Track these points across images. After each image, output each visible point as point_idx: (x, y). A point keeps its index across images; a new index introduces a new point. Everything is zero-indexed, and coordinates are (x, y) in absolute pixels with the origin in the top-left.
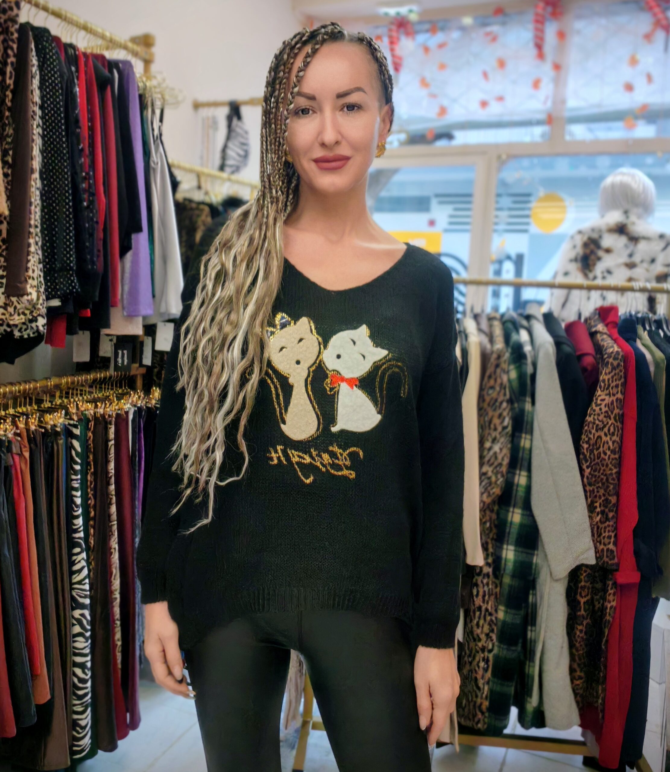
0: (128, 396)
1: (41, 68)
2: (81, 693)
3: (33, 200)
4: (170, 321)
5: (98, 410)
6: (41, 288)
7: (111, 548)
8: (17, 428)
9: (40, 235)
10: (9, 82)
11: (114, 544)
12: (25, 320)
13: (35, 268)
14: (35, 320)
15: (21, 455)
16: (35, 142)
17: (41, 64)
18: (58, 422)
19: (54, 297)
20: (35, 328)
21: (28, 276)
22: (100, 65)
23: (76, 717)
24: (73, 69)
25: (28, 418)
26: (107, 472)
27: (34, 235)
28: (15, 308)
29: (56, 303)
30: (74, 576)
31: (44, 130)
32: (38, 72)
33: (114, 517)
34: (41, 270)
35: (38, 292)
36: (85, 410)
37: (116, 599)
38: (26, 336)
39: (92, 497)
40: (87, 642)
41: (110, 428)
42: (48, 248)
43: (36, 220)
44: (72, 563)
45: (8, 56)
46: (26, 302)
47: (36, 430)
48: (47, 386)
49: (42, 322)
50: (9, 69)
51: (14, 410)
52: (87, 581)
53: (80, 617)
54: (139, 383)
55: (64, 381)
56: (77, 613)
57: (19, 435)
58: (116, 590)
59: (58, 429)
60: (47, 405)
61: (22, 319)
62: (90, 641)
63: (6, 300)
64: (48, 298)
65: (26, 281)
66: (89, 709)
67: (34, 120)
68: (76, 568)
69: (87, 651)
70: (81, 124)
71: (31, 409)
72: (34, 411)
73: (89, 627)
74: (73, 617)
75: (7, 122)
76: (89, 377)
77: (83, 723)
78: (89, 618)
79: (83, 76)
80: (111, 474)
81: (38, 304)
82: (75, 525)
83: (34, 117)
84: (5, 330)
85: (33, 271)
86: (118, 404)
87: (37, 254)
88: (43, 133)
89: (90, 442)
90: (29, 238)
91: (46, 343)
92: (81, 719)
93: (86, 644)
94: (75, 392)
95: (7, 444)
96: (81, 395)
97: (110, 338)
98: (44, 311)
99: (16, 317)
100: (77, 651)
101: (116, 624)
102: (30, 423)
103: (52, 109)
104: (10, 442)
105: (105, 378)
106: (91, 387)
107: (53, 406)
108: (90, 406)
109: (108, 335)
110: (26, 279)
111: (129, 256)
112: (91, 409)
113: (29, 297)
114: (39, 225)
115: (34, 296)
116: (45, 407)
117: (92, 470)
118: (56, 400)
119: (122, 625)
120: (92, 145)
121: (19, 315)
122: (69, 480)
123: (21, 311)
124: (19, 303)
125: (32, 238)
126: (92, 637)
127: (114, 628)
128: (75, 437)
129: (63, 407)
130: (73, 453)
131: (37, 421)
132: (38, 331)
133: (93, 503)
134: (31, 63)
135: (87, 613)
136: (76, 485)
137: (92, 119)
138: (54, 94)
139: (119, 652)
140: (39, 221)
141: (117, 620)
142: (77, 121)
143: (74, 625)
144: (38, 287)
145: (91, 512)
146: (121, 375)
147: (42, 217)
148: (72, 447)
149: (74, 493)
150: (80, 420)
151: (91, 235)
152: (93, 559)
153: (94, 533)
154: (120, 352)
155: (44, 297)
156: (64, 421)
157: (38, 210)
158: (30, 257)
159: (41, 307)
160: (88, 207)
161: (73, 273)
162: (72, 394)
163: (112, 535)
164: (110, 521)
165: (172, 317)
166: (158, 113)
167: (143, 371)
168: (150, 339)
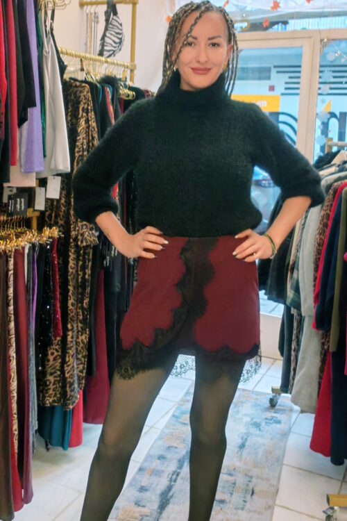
0: (24, 235)
4: (58, 175)
7: (10, 357)
11: (13, 353)
26: (7, 296)
33: (13, 331)
37: (14, 397)
41: (10, 261)
54: (35, 223)
58: (14, 390)
80: (10, 298)
86: (16, 241)
97: (11, 189)
101: (14, 417)
111: (25, 125)
119: (18, 417)
127: (12, 420)
139: (16, 440)
141: (15, 414)
146: (20, 218)
163: (11, 346)
164: (9, 335)
165: (59, 172)
166: (49, 13)
167: (37, 214)
168: (43, 189)
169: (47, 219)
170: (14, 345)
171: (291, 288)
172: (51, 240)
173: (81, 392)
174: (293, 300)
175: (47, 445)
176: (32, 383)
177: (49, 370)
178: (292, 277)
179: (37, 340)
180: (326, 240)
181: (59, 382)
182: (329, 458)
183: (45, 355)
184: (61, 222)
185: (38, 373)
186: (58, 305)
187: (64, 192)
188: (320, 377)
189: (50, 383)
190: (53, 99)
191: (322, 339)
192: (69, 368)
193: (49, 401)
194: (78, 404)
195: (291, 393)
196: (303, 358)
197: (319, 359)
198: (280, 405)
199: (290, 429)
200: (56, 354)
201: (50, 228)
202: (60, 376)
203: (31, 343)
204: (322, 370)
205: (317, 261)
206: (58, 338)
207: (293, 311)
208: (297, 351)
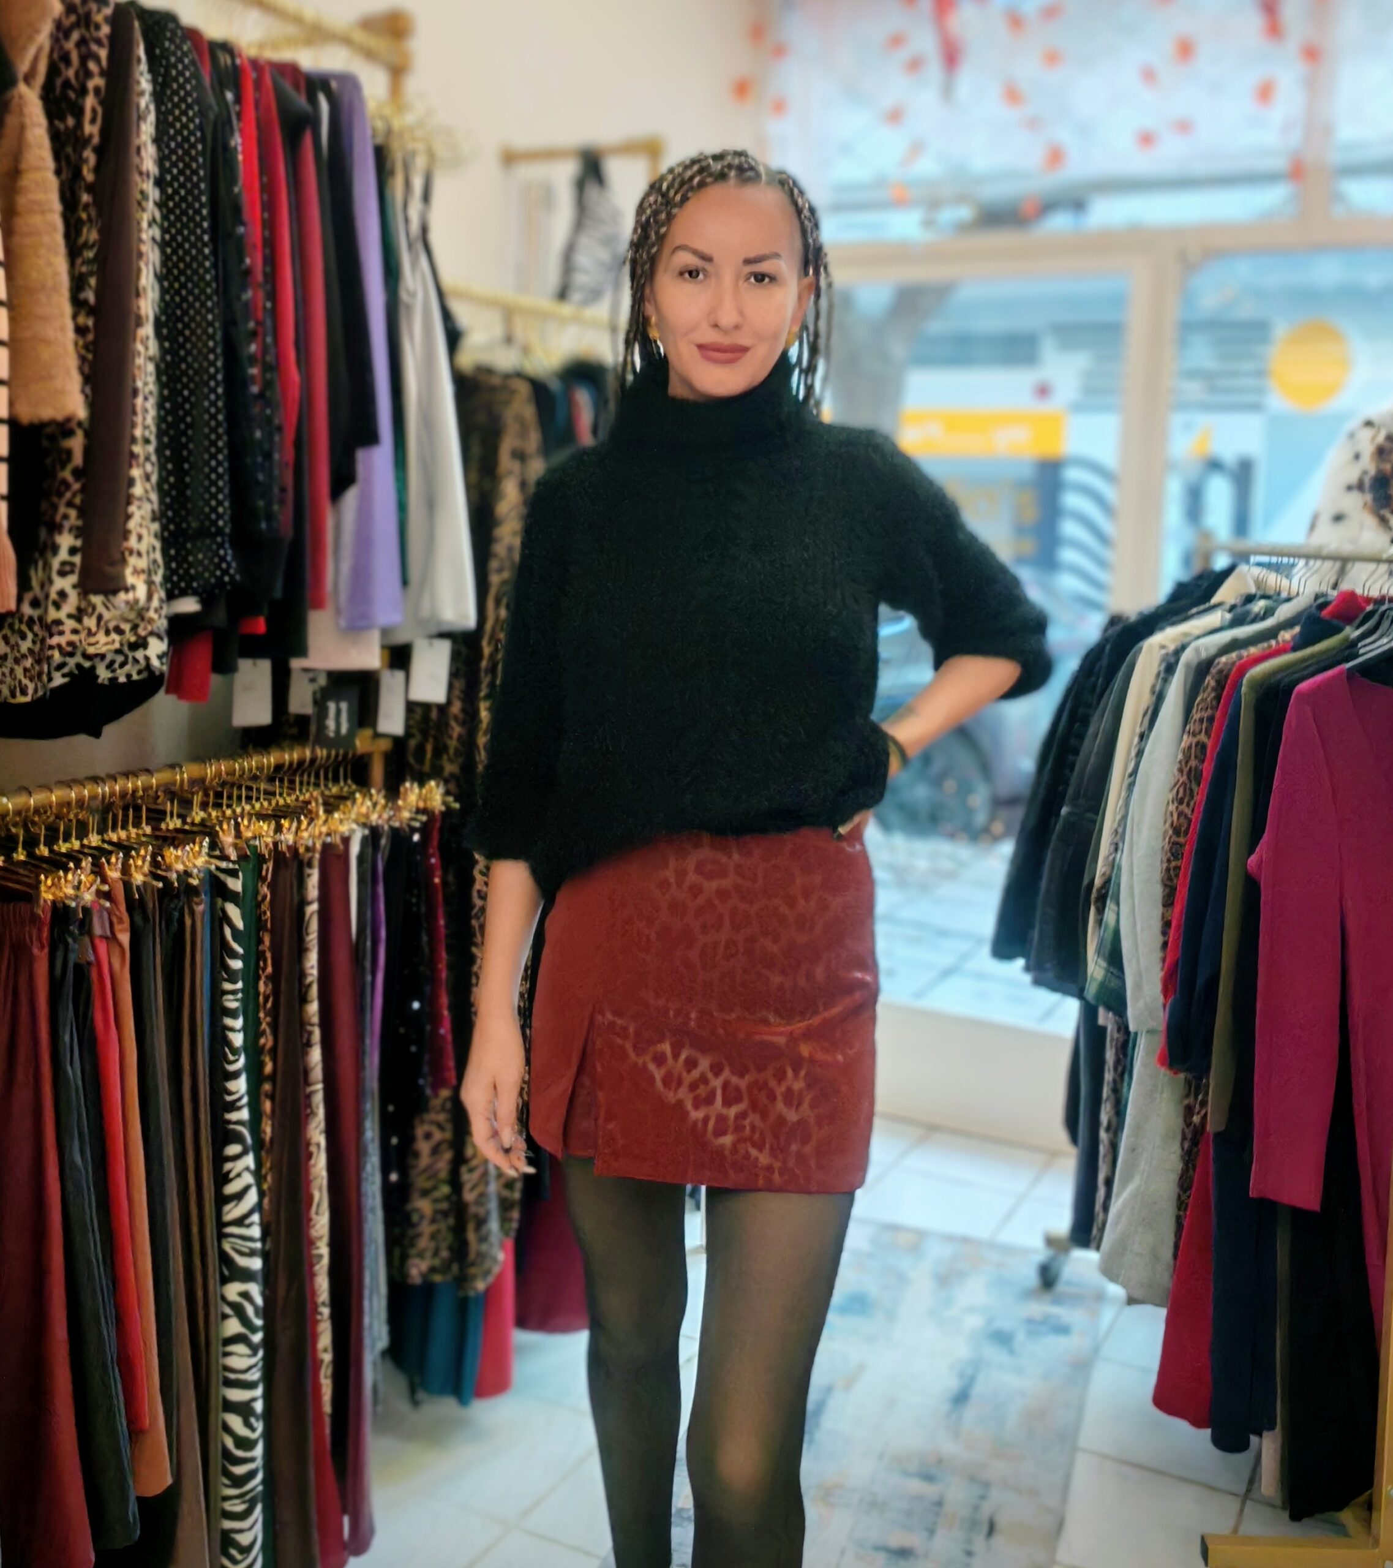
0: (349, 803)
1: (158, 97)
2: (239, 1470)
3: (139, 384)
4: (443, 635)
5: (283, 838)
6: (156, 573)
7: (308, 1144)
8: (104, 881)
9: (154, 458)
10: (91, 129)
11: (317, 1133)
12: (122, 645)
13: (144, 532)
14: (142, 644)
15: (112, 938)
16: (145, 258)
17: (158, 88)
18: (195, 866)
19: (183, 593)
20: (143, 662)
21: (127, 549)
22: (287, 86)
23: (228, 1524)
24: (229, 96)
25: (127, 856)
26: (302, 975)
27: (142, 459)
28: (100, 618)
29: (189, 605)
30: (227, 1208)
31: (164, 231)
32: (152, 107)
33: (317, 1073)
34: (156, 536)
35: (150, 583)
36: (255, 838)
37: (320, 1256)
38: (122, 679)
39: (268, 1031)
40: (255, 1354)
41: (309, 875)
42: (172, 486)
43: (146, 427)
44: (223, 1179)
45: (88, 74)
46: (123, 606)
47: (144, 883)
48: (174, 783)
49: (157, 648)
50: (90, 102)
51: (100, 837)
52: (256, 1218)
53: (238, 1299)
54: (377, 771)
55: (210, 770)
56: (233, 1290)
57: (107, 896)
58: (320, 1238)
59: (195, 882)
60: (174, 823)
61: (113, 642)
62: (261, 1353)
63: (80, 600)
64: (171, 596)
65: (124, 561)
66: (259, 1508)
67: (143, 210)
68: (231, 1188)
69: (255, 1375)
70: (246, 216)
71: (137, 834)
72: (144, 839)
73: (259, 1322)
74: (223, 1298)
75: (84, 216)
76: (265, 760)
77: (244, 1539)
78: (259, 1301)
79: (251, 114)
80: (309, 979)
81: (148, 609)
82: (230, 1093)
83: (144, 204)
84: (79, 666)
85: (140, 538)
86: (326, 822)
87: (149, 500)
88: (163, 238)
89: (265, 906)
90: (131, 466)
91: (168, 692)
92: (241, 1531)
93: (253, 1361)
94: (235, 792)
95: (81, 916)
96: (249, 799)
97: (311, 675)
98: (162, 624)
99: (101, 637)
100: (232, 1376)
101: (321, 1314)
102: (133, 869)
103: (182, 186)
104: (86, 911)
105: (301, 763)
106: (271, 780)
107: (187, 827)
108: (265, 827)
109: (306, 670)
110: (123, 554)
111: (351, 497)
112: (268, 836)
113: (130, 596)
114: (153, 438)
115: (141, 592)
116: (168, 830)
117: (269, 969)
118: (194, 813)
119: (334, 1317)
120: (272, 261)
121: (107, 633)
122: (217, 993)
123: (111, 625)
124: (107, 608)
125: (138, 465)
126: (267, 1343)
127: (316, 1322)
128: (232, 897)
129: (207, 830)
130: (228, 932)
131: (147, 864)
132: (148, 666)
133: (270, 1044)
134: (137, 89)
135: (255, 1290)
136: (232, 1003)
137: (270, 206)
138: (187, 153)
139: (326, 1377)
140: (153, 429)
141: (323, 1304)
142: (237, 210)
143: (225, 1317)
144: (149, 572)
145: (266, 1064)
146: (337, 756)
147: (160, 420)
148: (226, 919)
149: (229, 1021)
150: (242, 858)
151: (268, 456)
152: (271, 1169)
153: (273, 1110)
154: (332, 706)
155: (163, 594)
156: (207, 862)
157: (151, 405)
158: (132, 509)
159: (155, 616)
160: (261, 395)
161: (223, 542)
162: (230, 797)
163: (313, 1114)
164: (307, 1083)
165: (445, 628)
166: (418, 183)
167: (385, 745)
168: (400, 675)
169: (412, 761)
170: (321, 1112)
171: (1099, 952)
172: (424, 818)
173: (510, 1243)
174: (1102, 985)
175: (413, 1391)
176: (370, 1217)
177: (420, 1182)
178: (1099, 922)
179: (385, 1098)
180: (1197, 817)
181: (445, 1214)
182: (1207, 1432)
183: (408, 1140)
184: (450, 768)
185: (388, 1189)
186: (444, 1000)
187: (459, 684)
188: (1181, 1204)
189: (422, 1217)
190: (429, 423)
191: (1187, 1096)
192: (475, 1176)
193: (417, 1269)
194: (500, 1277)
195: (1098, 1248)
196: (1133, 1150)
197: (1179, 1152)
198: (1069, 1283)
199: (1096, 1350)
200: (438, 1135)
201: (422, 784)
202: (447, 1198)
203: (368, 1106)
204: (1185, 1183)
205: (1170, 879)
206: (445, 1093)
207: (1105, 1018)
208: (1116, 1129)
